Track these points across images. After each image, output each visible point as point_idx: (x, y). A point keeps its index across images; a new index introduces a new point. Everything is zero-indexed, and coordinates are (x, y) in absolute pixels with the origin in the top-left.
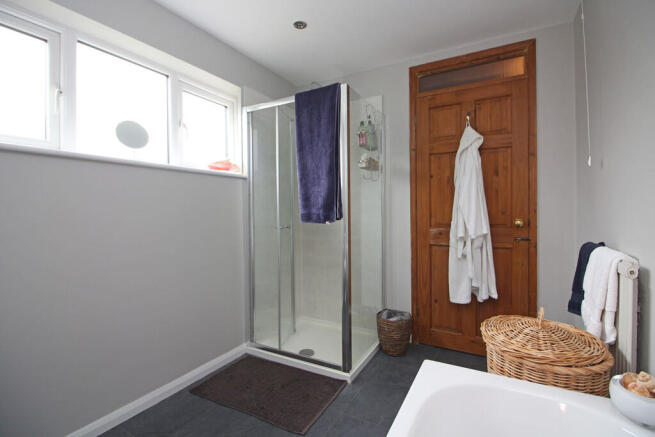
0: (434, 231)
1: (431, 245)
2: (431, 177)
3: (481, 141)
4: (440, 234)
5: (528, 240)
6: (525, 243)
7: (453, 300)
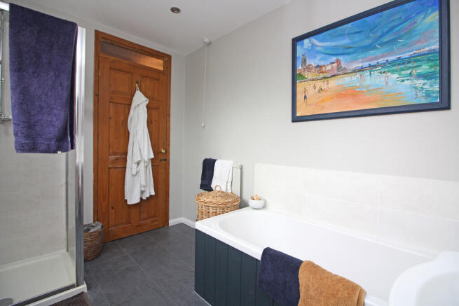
0: (112, 157)
1: (110, 168)
2: (110, 118)
3: (147, 102)
4: (117, 159)
5: (165, 160)
6: (164, 162)
7: (129, 203)
